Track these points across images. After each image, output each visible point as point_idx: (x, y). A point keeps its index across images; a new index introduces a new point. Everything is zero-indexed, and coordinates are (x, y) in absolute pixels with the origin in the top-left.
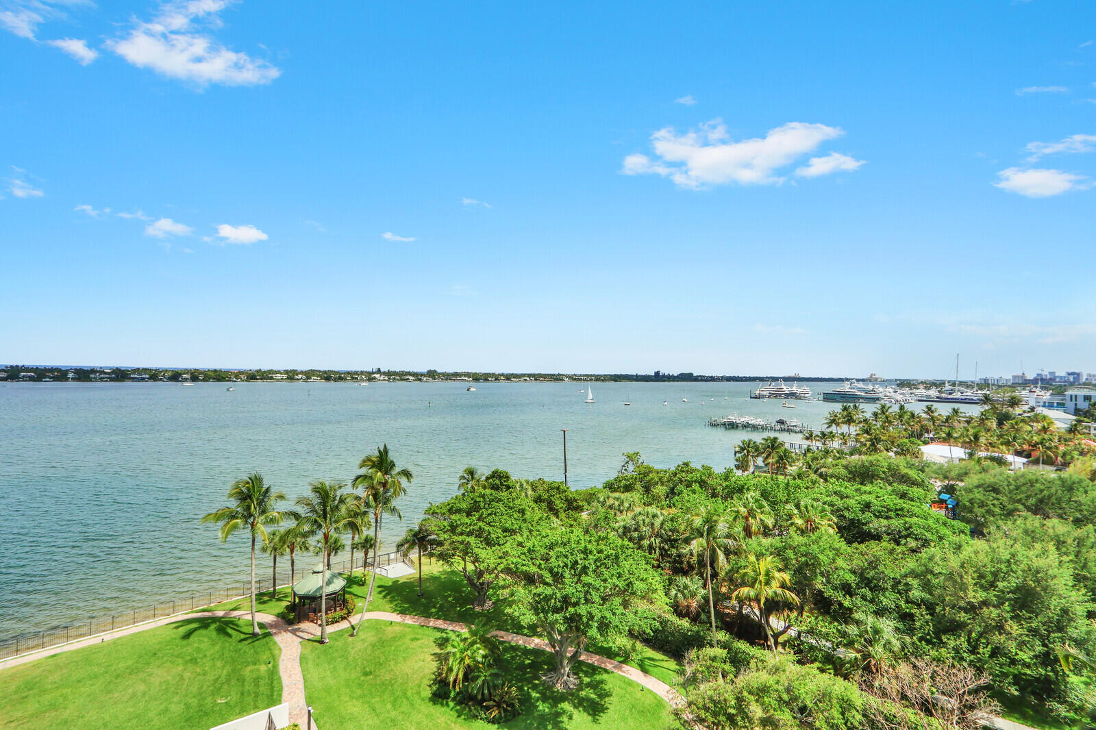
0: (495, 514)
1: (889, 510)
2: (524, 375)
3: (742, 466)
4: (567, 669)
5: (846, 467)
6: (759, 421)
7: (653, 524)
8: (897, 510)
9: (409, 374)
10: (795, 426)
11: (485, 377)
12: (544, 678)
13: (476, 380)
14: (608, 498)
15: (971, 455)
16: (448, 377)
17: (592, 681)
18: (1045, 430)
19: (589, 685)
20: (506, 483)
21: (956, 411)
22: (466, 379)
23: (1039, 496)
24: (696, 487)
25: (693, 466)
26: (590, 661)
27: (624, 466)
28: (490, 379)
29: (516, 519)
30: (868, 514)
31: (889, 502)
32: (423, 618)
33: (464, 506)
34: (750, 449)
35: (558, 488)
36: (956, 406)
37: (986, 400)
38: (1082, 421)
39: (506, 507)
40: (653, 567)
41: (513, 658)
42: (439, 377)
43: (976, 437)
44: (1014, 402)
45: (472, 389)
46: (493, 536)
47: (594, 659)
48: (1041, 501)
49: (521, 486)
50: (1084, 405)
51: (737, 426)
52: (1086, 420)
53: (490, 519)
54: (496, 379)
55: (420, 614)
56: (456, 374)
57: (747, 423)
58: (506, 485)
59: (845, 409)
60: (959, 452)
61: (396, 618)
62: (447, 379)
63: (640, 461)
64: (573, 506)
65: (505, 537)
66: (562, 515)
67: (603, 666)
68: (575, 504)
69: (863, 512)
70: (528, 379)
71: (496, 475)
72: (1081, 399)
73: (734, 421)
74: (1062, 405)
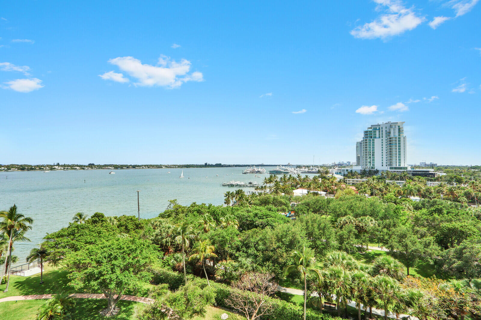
0: (83, 236)
1: (264, 216)
2: (142, 166)
3: (227, 202)
4: (113, 306)
5: (259, 200)
6: (243, 183)
7: (168, 232)
8: (266, 215)
9: (77, 166)
10: (256, 184)
11: (122, 167)
12: (101, 313)
13: (116, 168)
14: (156, 221)
15: (308, 192)
16: (100, 167)
17: (126, 309)
18: (332, 182)
19: (124, 311)
20: (102, 219)
21: (307, 176)
22: (111, 168)
23: (320, 206)
25: (197, 204)
26: (129, 300)
27: (169, 206)
28: (124, 168)
29: (94, 237)
30: (256, 218)
31: (264, 213)
32: (39, 295)
33: (66, 233)
34: (230, 195)
35: (131, 219)
37: (319, 172)
38: (345, 178)
39: (90, 231)
40: (159, 251)
41: (87, 306)
42: (95, 167)
43: (310, 186)
44: (327, 173)
45: (112, 173)
46: (78, 246)
47: (131, 298)
49: (111, 220)
50: (346, 173)
51: (234, 186)
52: (346, 178)
53: (79, 238)
54: (127, 168)
55: (37, 293)
56: (105, 166)
57: (237, 184)
58: (101, 220)
59: (271, 177)
60: (305, 191)
61: (22, 298)
62: (99, 168)
64: (138, 227)
65: (85, 246)
66: (132, 232)
67: (135, 300)
68: (139, 226)
69: (254, 217)
70: (144, 167)
71: (96, 215)
72: (345, 171)
73: (232, 183)
74: (340, 173)
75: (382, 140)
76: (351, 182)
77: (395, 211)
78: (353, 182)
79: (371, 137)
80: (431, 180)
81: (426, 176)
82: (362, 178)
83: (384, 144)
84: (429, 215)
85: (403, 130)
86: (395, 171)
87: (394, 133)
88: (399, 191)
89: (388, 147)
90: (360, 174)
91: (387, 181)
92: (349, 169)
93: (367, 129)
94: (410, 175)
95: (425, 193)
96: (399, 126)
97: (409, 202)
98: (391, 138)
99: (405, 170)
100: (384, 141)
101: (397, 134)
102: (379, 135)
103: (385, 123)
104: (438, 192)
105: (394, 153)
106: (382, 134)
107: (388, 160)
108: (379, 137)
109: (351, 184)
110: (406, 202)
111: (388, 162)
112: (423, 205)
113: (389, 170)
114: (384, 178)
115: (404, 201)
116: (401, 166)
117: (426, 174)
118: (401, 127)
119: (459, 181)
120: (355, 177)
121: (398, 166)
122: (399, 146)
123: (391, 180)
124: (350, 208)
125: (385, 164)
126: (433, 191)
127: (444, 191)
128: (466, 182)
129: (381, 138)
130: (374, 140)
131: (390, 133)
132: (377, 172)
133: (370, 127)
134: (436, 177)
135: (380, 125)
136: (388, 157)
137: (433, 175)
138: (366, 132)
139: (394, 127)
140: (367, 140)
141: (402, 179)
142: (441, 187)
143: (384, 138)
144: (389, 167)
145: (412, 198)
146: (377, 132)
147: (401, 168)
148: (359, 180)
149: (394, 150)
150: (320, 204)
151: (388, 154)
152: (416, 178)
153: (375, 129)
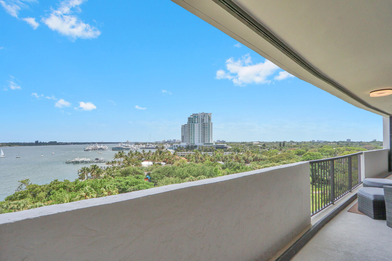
1: (134, 183)
3: (82, 177)
5: (120, 172)
6: (88, 160)
8: (136, 182)
10: (102, 160)
15: (154, 163)
18: (169, 155)
21: (150, 151)
23: (168, 172)
24: (61, 189)
25: (59, 181)
27: (19, 187)
30: (128, 186)
31: (134, 181)
34: (85, 171)
36: (150, 150)
37: (157, 147)
38: (176, 152)
43: (155, 158)
44: (163, 148)
48: (169, 173)
50: (176, 148)
51: (79, 162)
57: (83, 161)
59: (119, 152)
60: (151, 163)
63: (30, 183)
69: (126, 185)
72: (176, 146)
73: (78, 160)
74: (172, 148)
75: (199, 125)
76: (180, 154)
77: (215, 171)
78: (182, 154)
79: (193, 122)
80: (225, 151)
81: (223, 149)
82: (187, 151)
83: (200, 127)
84: (234, 170)
85: (211, 119)
86: (206, 146)
87: (206, 120)
88: (211, 158)
89: (202, 129)
90: (186, 149)
91: (202, 153)
92: (178, 145)
93: (189, 116)
94: (215, 148)
95: (224, 159)
96: (209, 116)
97: (219, 165)
98: (204, 124)
99: (212, 145)
100: (200, 125)
101: (208, 121)
102: (197, 121)
103: (201, 113)
104: (232, 158)
105: (206, 133)
106: (199, 120)
107: (202, 139)
108: (197, 123)
109: (180, 156)
110: (218, 165)
111: (202, 140)
112: (226, 166)
113: (203, 145)
114: (200, 151)
115: (217, 164)
116: (210, 143)
117: (222, 147)
118: (210, 116)
119: (238, 151)
120: (182, 150)
121: (208, 143)
122: (209, 129)
123: (204, 152)
124: (189, 172)
125: (200, 141)
126: (228, 157)
127: (234, 157)
128: (241, 151)
129: (198, 123)
130: (194, 124)
131: (204, 120)
132: (196, 147)
133: (192, 115)
134: (228, 149)
135: (198, 114)
136: (202, 136)
137: (226, 148)
138: (189, 118)
139: (206, 116)
140: (189, 124)
141: (210, 151)
142: (232, 155)
143: (200, 123)
144: (203, 143)
145: (219, 162)
146: (196, 119)
147: (210, 144)
148: (185, 152)
149: (206, 132)
150: (169, 171)
151: (202, 134)
152: (218, 150)
153: (195, 117)
